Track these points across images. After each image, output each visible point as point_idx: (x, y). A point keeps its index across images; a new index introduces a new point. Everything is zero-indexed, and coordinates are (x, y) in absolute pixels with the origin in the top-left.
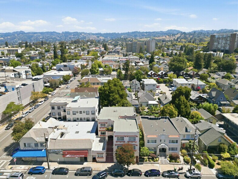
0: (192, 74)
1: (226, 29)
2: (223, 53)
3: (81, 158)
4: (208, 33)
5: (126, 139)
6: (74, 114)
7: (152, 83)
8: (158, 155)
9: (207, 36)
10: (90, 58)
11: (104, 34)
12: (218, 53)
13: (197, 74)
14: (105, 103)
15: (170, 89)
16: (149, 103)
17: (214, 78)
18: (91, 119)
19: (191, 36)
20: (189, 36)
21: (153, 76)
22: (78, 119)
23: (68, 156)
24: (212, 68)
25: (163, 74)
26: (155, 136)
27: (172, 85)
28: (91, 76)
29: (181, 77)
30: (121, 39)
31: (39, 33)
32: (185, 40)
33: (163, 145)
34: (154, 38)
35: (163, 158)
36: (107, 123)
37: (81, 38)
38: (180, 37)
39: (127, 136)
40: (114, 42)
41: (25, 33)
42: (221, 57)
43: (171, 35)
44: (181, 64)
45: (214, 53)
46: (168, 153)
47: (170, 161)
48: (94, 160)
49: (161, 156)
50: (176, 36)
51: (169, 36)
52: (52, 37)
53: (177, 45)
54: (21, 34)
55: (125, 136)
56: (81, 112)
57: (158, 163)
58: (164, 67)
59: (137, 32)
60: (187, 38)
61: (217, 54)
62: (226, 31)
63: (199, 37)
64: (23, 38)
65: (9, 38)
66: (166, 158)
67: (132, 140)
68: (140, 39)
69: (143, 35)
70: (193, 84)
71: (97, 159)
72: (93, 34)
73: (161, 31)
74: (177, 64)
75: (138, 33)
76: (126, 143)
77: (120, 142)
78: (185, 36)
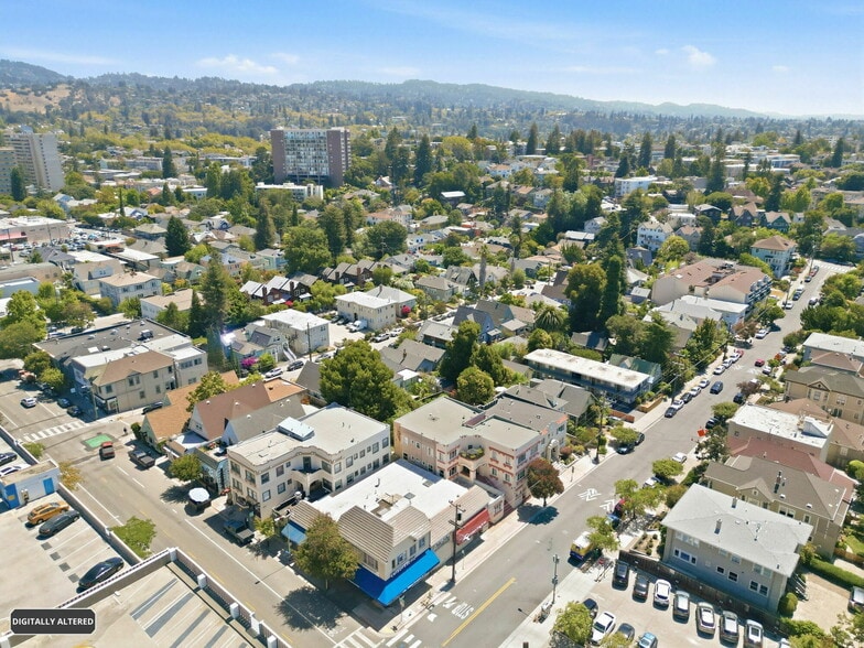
0: (350, 272)
2: (320, 187)
5: (528, 455)
7: (318, 324)
12: (311, 185)
13: (366, 271)
15: (352, 327)
16: (405, 379)
18: (381, 461)
19: (115, 99)
20: (108, 99)
21: (270, 299)
22: (357, 474)
25: (296, 286)
27: (336, 313)
33: (553, 442)
36: (458, 447)
45: (301, 187)
50: (50, 93)
55: (527, 450)
56: (363, 453)
58: (249, 259)
61: (309, 192)
66: (558, 461)
67: (534, 451)
71: (493, 519)
76: (528, 461)
77: (522, 464)
78: (91, 99)
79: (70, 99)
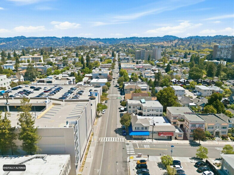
0: (208, 81)
2: (226, 62)
3: (168, 136)
4: (204, 39)
5: (197, 126)
6: (148, 111)
7: (181, 89)
8: (215, 136)
9: (204, 43)
10: (108, 66)
11: (103, 39)
12: (222, 61)
13: (213, 81)
14: (165, 104)
15: (195, 94)
16: (190, 105)
17: (227, 85)
18: (159, 115)
19: (188, 43)
20: (186, 42)
21: (177, 83)
22: (150, 115)
23: (162, 135)
24: (222, 76)
25: (185, 81)
26: (213, 124)
27: (194, 90)
28: (129, 83)
29: (200, 84)
30: (121, 45)
31: (40, 38)
32: (183, 47)
33: (217, 130)
34: (152, 44)
35: (218, 138)
36: (178, 117)
37: (81, 43)
38: (177, 43)
39: (198, 124)
40: (114, 47)
41: (26, 38)
42: (224, 65)
43: (169, 41)
44: (199, 73)
45: (218, 61)
46: (221, 134)
47: (222, 140)
48: (176, 139)
49: (216, 137)
50: (173, 42)
51: (167, 42)
52: (53, 42)
54: (23, 39)
55: (197, 124)
56: (153, 110)
57: (216, 141)
58: (182, 75)
59: (135, 37)
60: (184, 44)
61: (221, 63)
62: (221, 37)
63: (196, 43)
64: (25, 42)
65: (11, 43)
66: (219, 137)
67: (201, 126)
68: (139, 45)
69: (141, 41)
70: (213, 90)
71: (178, 138)
72: (93, 39)
73: (158, 37)
74: (196, 73)
75: (136, 39)
76: (197, 128)
77: (193, 127)
78: (182, 43)
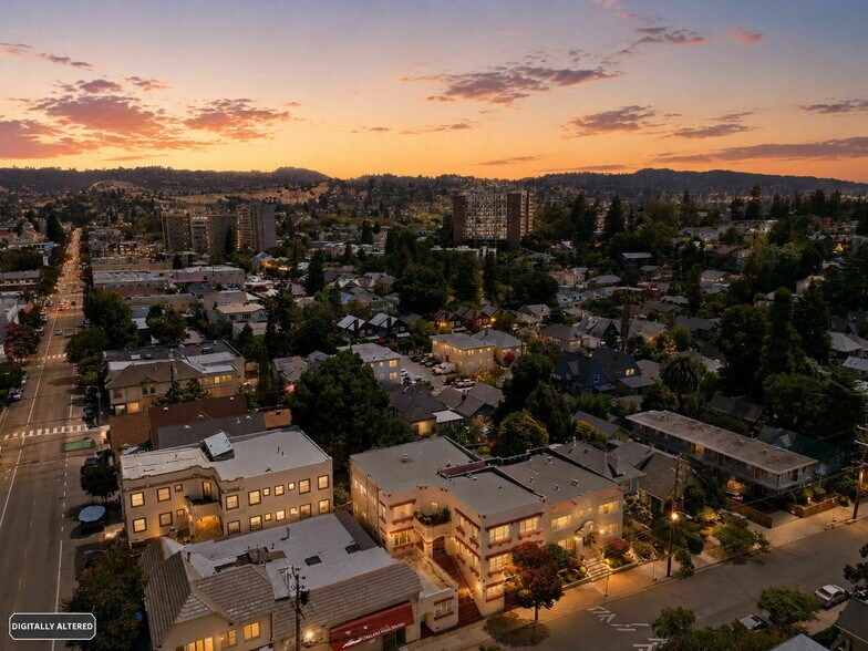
1: (455, 176)
2: (495, 250)
7: (387, 357)
10: (18, 280)
12: (484, 248)
15: (437, 369)
16: (438, 421)
17: (526, 324)
18: (316, 507)
19: (364, 194)
20: (357, 194)
21: (362, 333)
23: (351, 642)
25: (393, 323)
27: (431, 355)
28: (138, 357)
32: (351, 208)
33: (590, 525)
34: (236, 195)
35: (593, 561)
36: (414, 502)
39: (517, 522)
43: (297, 186)
45: (474, 250)
48: (425, 632)
50: (313, 190)
51: (291, 190)
53: (337, 222)
57: (589, 581)
58: (371, 300)
60: (352, 199)
61: (481, 254)
66: (598, 559)
68: (182, 199)
73: (253, 172)
74: (424, 289)
75: (163, 175)
76: (515, 542)
77: (500, 544)
78: (344, 193)
79: (329, 193)
